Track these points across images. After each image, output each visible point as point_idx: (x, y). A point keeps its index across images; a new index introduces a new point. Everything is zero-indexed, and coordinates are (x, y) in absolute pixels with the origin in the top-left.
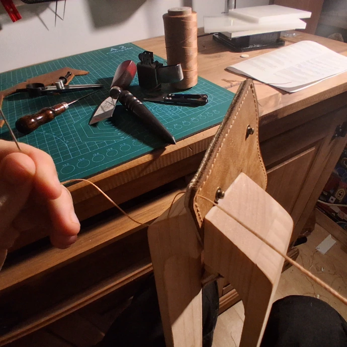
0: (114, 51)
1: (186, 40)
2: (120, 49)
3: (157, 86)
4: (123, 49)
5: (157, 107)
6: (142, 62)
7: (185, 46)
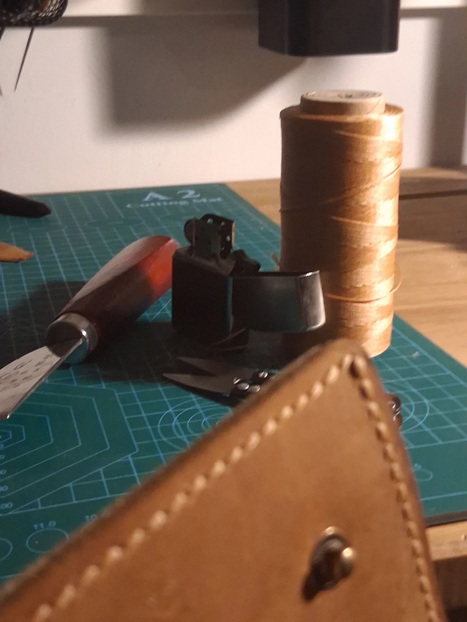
0: (155, 200)
1: (351, 197)
2: (178, 198)
3: (231, 337)
4: (188, 200)
5: (196, 410)
6: (191, 247)
7: (344, 216)
